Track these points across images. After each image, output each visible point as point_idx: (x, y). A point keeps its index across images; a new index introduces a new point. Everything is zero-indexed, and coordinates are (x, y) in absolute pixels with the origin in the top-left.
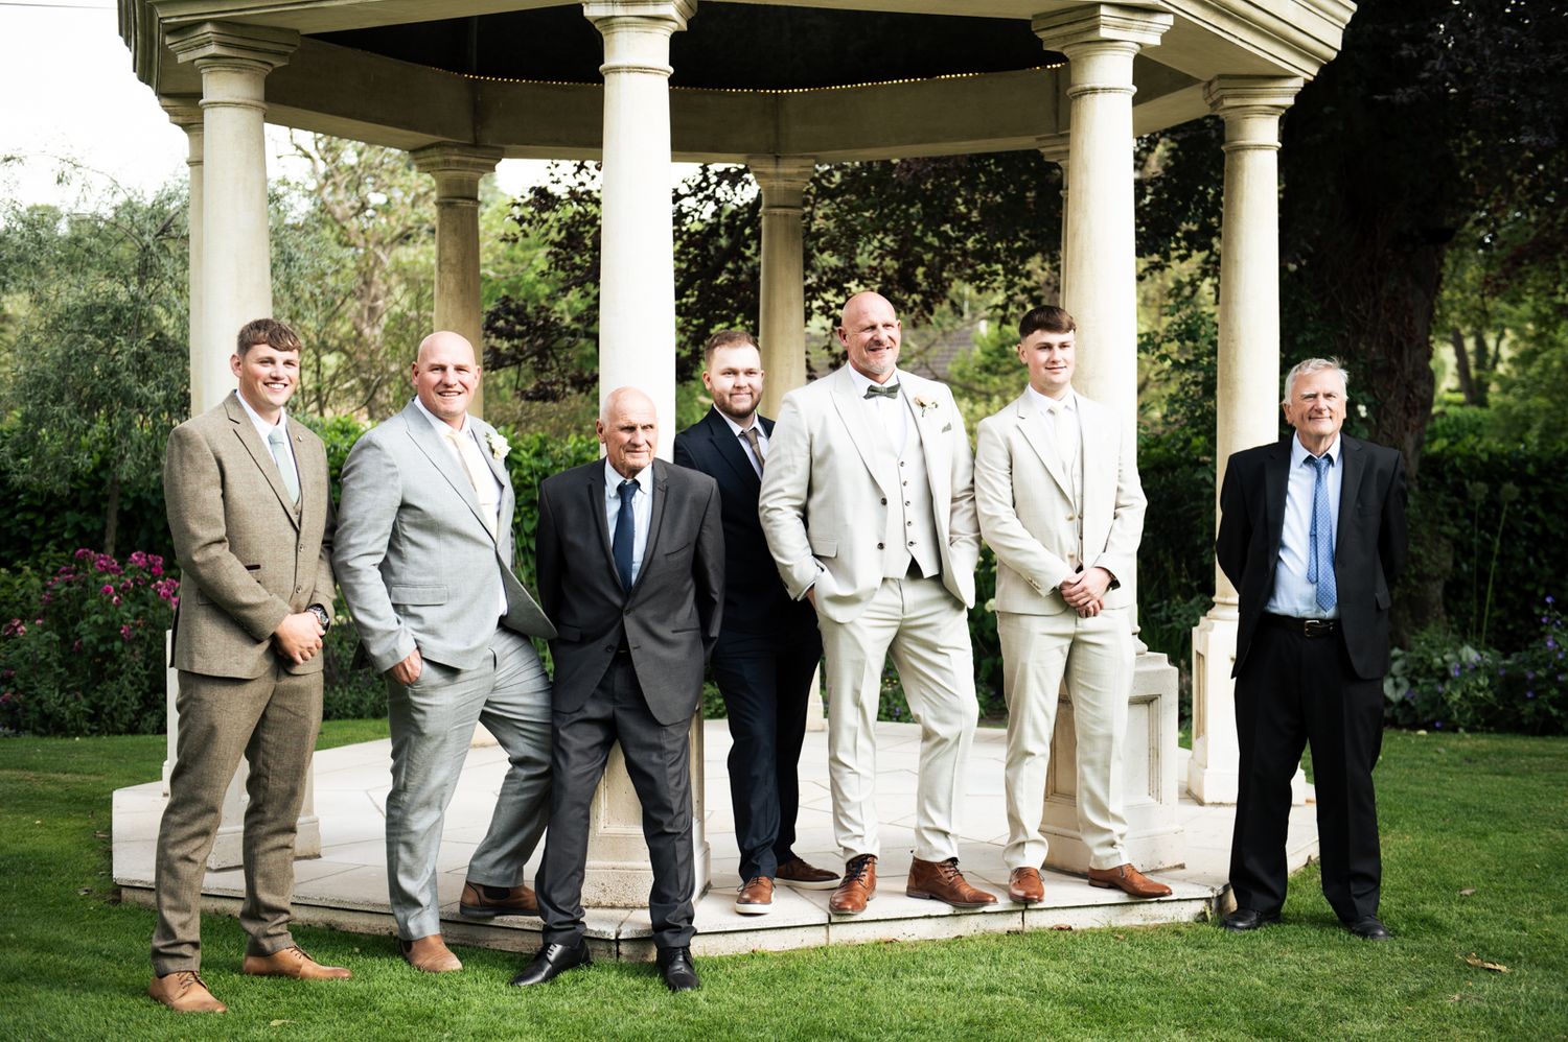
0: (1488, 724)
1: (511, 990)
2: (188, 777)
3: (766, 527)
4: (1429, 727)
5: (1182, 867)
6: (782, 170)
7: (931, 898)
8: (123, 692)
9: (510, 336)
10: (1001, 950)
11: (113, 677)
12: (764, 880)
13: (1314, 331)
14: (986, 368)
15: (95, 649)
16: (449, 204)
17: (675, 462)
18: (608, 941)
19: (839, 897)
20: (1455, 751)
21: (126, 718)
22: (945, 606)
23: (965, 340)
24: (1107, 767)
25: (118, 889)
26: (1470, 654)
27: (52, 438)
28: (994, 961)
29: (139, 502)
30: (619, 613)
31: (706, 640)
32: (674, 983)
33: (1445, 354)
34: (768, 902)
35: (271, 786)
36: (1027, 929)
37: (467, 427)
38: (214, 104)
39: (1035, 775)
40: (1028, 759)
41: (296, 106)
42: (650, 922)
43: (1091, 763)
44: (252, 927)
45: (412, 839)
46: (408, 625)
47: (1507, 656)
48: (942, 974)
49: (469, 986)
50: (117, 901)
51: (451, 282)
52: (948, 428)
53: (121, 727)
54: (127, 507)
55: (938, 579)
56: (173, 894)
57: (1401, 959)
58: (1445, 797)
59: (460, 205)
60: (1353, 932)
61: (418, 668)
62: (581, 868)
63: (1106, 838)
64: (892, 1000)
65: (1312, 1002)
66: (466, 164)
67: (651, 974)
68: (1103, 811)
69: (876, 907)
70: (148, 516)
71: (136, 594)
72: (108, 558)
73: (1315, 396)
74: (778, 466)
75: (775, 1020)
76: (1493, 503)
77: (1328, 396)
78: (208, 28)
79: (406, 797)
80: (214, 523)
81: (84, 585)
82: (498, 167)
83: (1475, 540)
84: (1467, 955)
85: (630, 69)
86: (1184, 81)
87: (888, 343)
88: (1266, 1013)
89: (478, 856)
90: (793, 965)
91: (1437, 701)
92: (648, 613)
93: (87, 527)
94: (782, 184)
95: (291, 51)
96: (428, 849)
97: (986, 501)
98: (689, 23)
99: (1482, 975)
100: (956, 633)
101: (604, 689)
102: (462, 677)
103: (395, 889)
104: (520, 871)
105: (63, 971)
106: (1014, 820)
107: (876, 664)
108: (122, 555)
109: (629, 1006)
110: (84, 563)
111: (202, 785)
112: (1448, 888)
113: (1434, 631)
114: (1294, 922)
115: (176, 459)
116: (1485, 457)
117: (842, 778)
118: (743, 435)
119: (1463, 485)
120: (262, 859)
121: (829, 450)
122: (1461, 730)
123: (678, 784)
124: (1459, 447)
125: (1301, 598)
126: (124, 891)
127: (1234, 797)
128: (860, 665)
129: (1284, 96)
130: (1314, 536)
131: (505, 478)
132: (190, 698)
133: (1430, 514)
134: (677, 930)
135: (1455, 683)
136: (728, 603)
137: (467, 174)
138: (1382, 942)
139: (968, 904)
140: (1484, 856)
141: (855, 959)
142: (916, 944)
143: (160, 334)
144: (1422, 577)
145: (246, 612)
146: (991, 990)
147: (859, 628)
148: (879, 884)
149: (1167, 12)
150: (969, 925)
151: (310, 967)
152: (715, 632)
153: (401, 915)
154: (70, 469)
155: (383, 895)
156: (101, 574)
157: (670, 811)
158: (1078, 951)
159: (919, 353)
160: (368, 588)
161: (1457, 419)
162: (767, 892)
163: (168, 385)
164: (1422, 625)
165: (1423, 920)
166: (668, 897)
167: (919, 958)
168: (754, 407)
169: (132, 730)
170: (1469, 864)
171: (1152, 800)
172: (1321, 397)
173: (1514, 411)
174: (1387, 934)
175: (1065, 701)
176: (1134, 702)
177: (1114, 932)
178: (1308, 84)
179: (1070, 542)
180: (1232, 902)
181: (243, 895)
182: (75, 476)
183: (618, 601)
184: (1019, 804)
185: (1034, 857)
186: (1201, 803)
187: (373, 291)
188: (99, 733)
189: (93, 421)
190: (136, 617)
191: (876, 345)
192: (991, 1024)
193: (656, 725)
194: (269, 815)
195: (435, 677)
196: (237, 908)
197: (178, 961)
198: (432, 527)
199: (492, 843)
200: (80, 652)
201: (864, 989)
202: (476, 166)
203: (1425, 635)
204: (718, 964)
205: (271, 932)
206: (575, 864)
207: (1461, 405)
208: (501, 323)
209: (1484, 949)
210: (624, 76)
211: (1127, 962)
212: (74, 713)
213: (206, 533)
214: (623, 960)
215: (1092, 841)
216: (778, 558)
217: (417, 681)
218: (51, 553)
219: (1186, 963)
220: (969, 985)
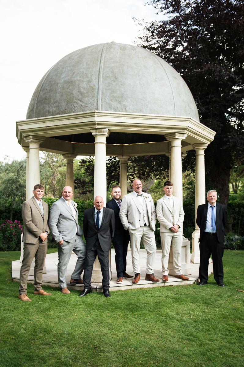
0: (240, 248)
1: (79, 297)
2: (25, 261)
3: (121, 218)
4: (230, 249)
5: (191, 274)
6: (123, 157)
7: (149, 280)
8: (13, 244)
9: (78, 184)
10: (161, 289)
11: (12, 241)
12: (121, 278)
13: (210, 183)
14: (156, 188)
15: (9, 236)
16: (69, 163)
17: (106, 207)
18: (95, 288)
19: (134, 280)
20: (234, 253)
21: (13, 248)
22: (150, 231)
23: (153, 183)
24: (178, 258)
25: (13, 279)
26: (236, 237)
27: (2, 201)
28: (160, 291)
29: (16, 212)
30: (97, 233)
31: (112, 237)
32: (106, 296)
33: (231, 185)
34: (122, 281)
35: (39, 262)
36: (165, 286)
37: (71, 201)
38: (31, 148)
39: (166, 259)
40: (165, 257)
41: (44, 148)
42: (102, 285)
43: (175, 257)
44: (35, 286)
45: (62, 271)
46: (61, 234)
47: (242, 237)
48: (151, 294)
49: (72, 296)
50: (13, 281)
51: (69, 176)
52: (150, 201)
53: (13, 250)
54: (14, 212)
55: (149, 226)
56: (22, 281)
57: (227, 290)
58: (233, 261)
59: (70, 163)
60: (219, 285)
61: (63, 242)
62: (91, 276)
63: (178, 270)
64: (143, 299)
65: (213, 298)
66: (71, 157)
67: (102, 294)
68: (177, 265)
69: (140, 282)
70: (17, 214)
71: (15, 227)
72: (11, 221)
73: (212, 196)
74: (122, 208)
75: (123, 302)
76: (239, 211)
77: (214, 196)
78: (31, 136)
79: (61, 264)
80: (29, 218)
81: (7, 226)
82: (77, 157)
83: (237, 217)
84: (238, 289)
85: (99, 143)
86: (189, 144)
87: (140, 187)
88: (205, 300)
89: (73, 274)
90: (126, 292)
91: (231, 244)
92: (102, 233)
93: (7, 216)
94: (123, 160)
95: (44, 140)
96: (64, 273)
97: (158, 214)
98: (109, 135)
99: (240, 292)
100: (152, 235)
101: (95, 245)
102: (70, 243)
103: (59, 279)
104: (80, 276)
105: (4, 293)
106: (163, 267)
107: (139, 240)
108: (13, 220)
109: (99, 300)
110: (7, 222)
111: (27, 262)
112: (234, 277)
113: (231, 233)
114: (209, 284)
115: (24, 207)
116: (238, 203)
117: (134, 260)
118: (118, 202)
119: (234, 208)
120: (37, 275)
121: (131, 205)
122: (235, 249)
123: (107, 261)
124: (233, 202)
125: (210, 229)
126: (14, 279)
127: (199, 262)
128: (136, 241)
129: (205, 147)
130: (212, 219)
131: (77, 210)
132: (26, 247)
133: (229, 213)
134: (107, 287)
135: (234, 241)
136: (115, 231)
137: (72, 158)
138: (224, 287)
139: (155, 281)
140: (240, 272)
141: (137, 291)
142: (147, 288)
143: (20, 184)
144: (228, 224)
145: (35, 233)
146: (160, 297)
147: (136, 234)
148: (141, 278)
149: (186, 134)
150: (156, 285)
151: (45, 293)
152: (113, 236)
153: (60, 284)
154: (5, 206)
155: (57, 280)
156: (10, 224)
157: (105, 266)
158: (174, 289)
159: (145, 185)
160: (55, 229)
161: (232, 196)
162: (121, 280)
163: (21, 192)
164: (228, 232)
165: (230, 283)
166: (105, 281)
167: (147, 291)
168: (120, 198)
169: (14, 250)
170: (237, 273)
171: (186, 263)
172: (213, 196)
173: (242, 195)
174: (225, 286)
175: (171, 247)
176: (182, 247)
177: (180, 286)
178: (209, 145)
179: (172, 220)
180: (199, 280)
181: (34, 280)
182: (6, 207)
183: (97, 231)
184: (164, 264)
185: (166, 273)
186: (194, 263)
187: (55, 175)
188: (9, 251)
189: (9, 198)
190: (15, 231)
191: (138, 188)
192: (160, 302)
193: (103, 252)
194: (38, 267)
195: (66, 243)
196: (33, 282)
197: (23, 292)
198: (65, 218)
199: (75, 272)
200: (6, 237)
201: (138, 296)
202: (73, 157)
203: (229, 233)
204: (113, 292)
205: (39, 287)
206: (90, 275)
207: (233, 194)
208: (76, 181)
209: (240, 288)
210: (98, 144)
211: (182, 291)
212: (5, 247)
213: (28, 219)
214: (98, 292)
215: (176, 270)
216: (123, 223)
217: (62, 244)
218: (2, 220)
219: (192, 291)
220: (156, 296)
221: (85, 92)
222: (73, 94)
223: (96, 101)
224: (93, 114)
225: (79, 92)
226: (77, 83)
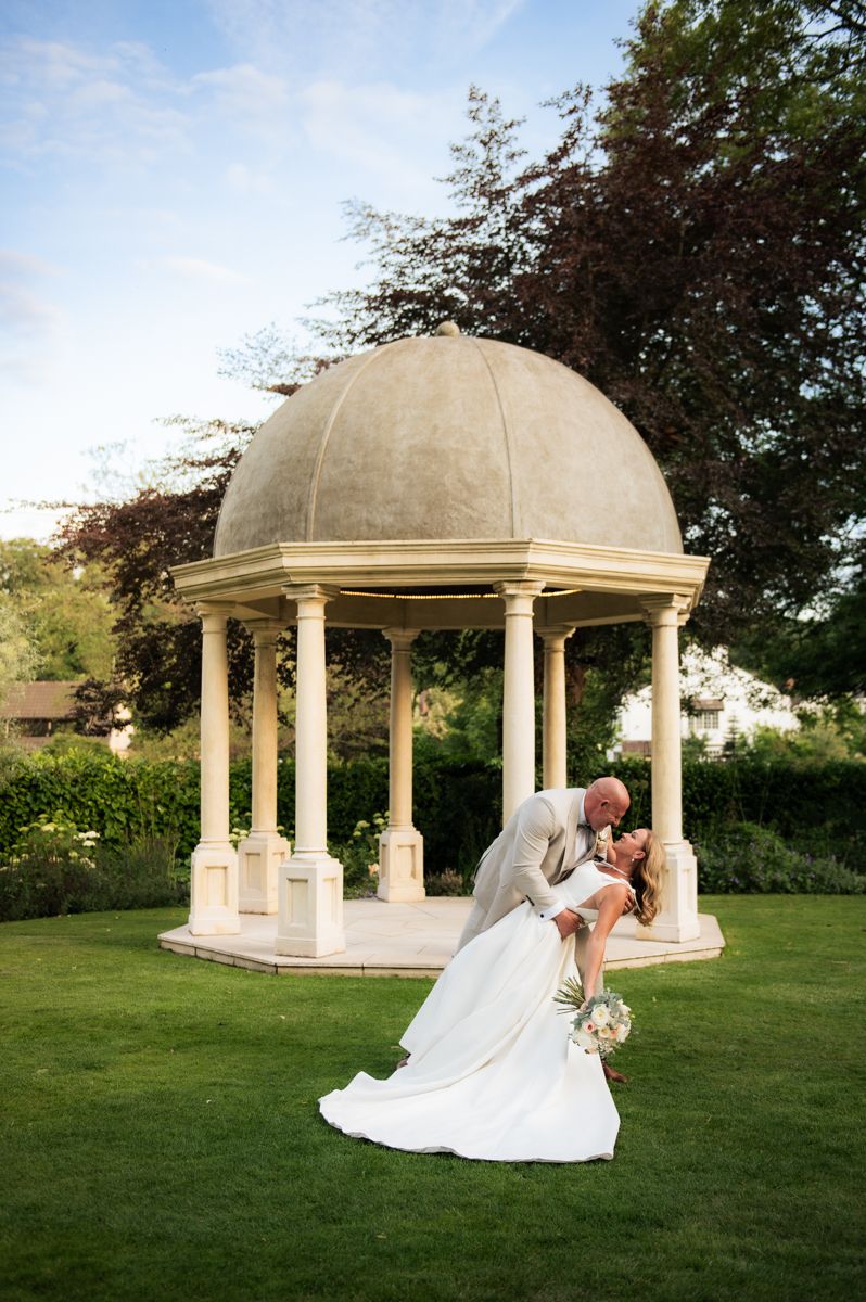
78: (317, 586)
221: (476, 482)
222: (444, 485)
223: (507, 509)
224: (525, 546)
225: (459, 481)
226: (452, 458)
